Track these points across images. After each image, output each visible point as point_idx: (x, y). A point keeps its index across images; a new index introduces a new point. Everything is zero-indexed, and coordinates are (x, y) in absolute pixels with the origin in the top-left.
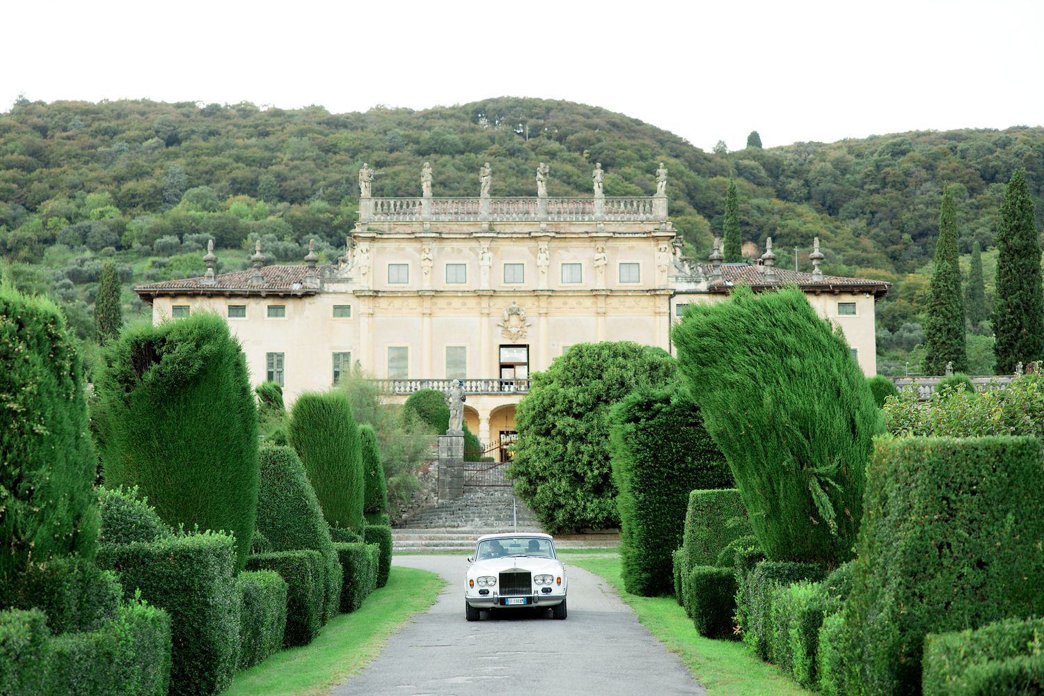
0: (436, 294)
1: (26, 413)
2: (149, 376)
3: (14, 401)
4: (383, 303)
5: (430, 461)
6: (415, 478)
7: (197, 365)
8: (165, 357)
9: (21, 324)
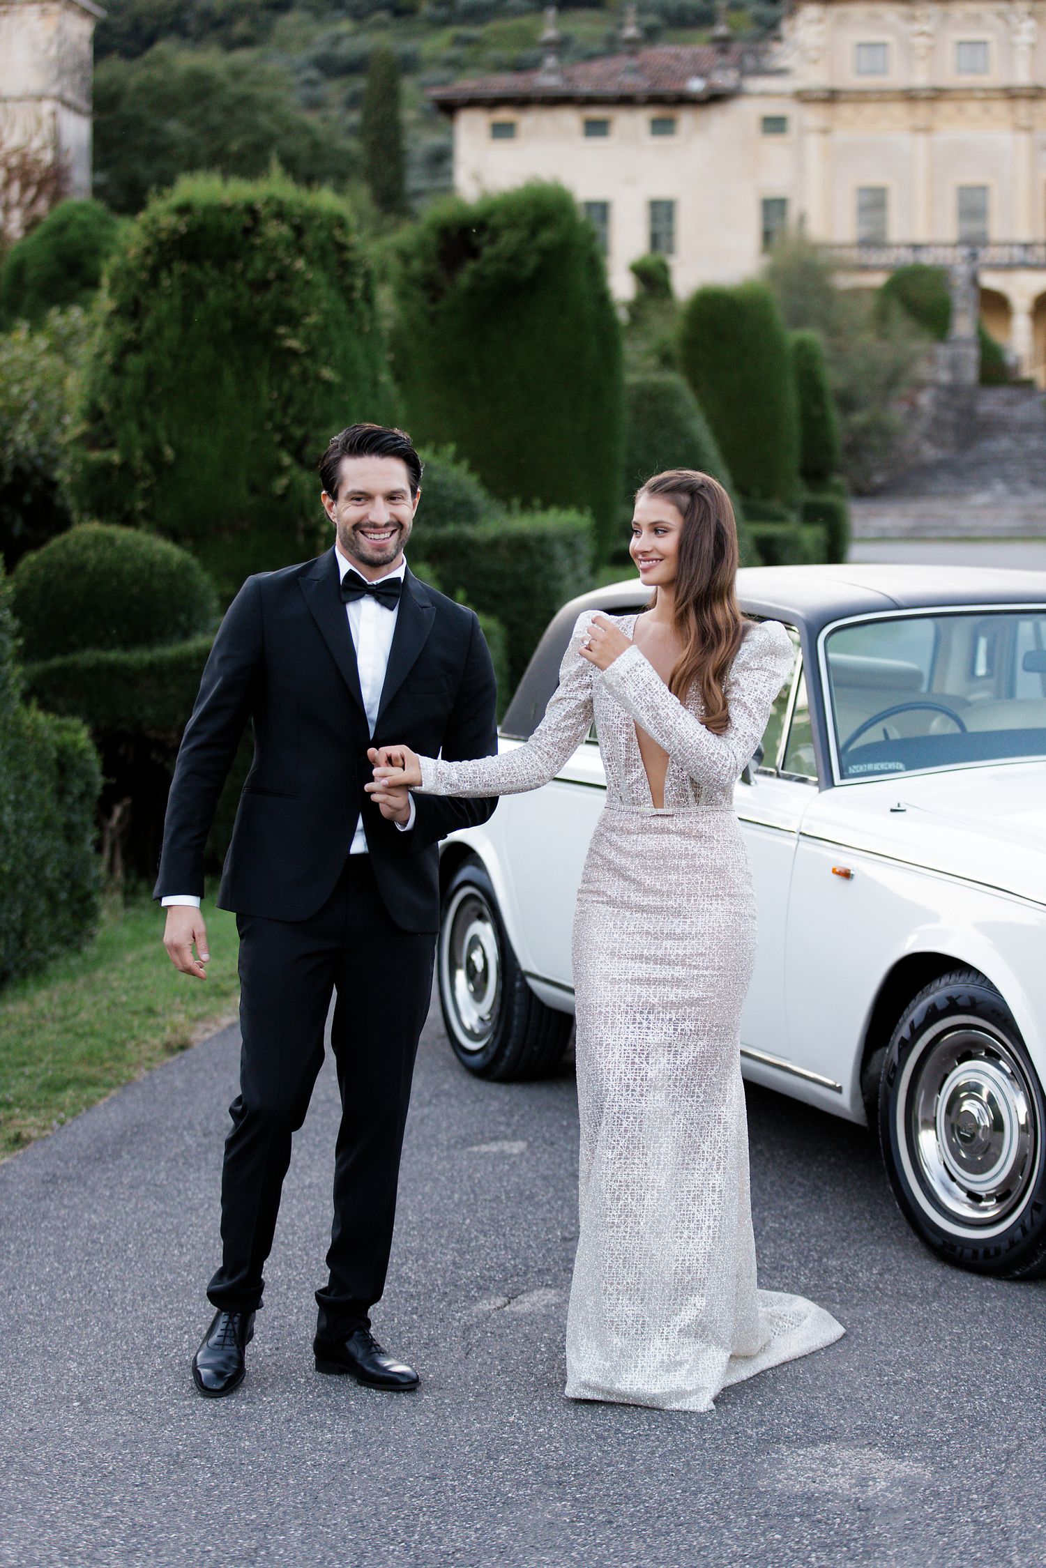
0: (937, 95)
1: (311, 353)
2: (464, 279)
3: (295, 336)
4: (845, 111)
5: (920, 386)
6: (896, 413)
7: (533, 261)
8: (487, 251)
9: (299, 231)
